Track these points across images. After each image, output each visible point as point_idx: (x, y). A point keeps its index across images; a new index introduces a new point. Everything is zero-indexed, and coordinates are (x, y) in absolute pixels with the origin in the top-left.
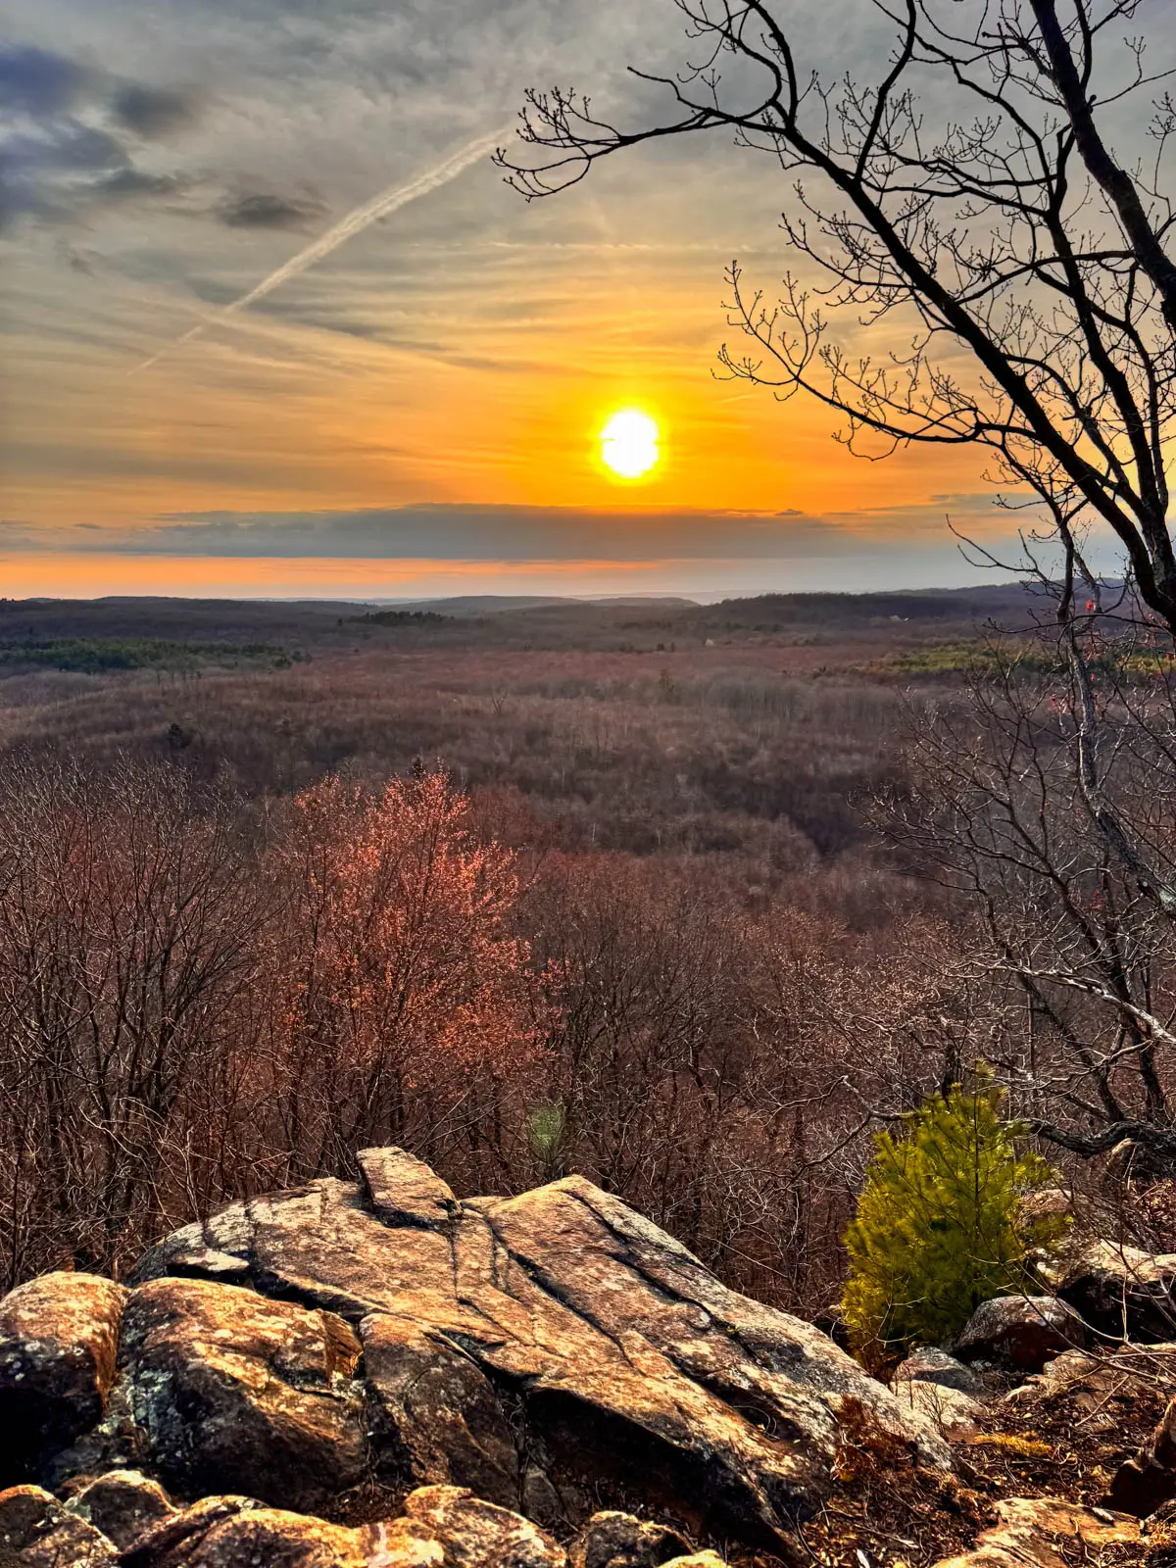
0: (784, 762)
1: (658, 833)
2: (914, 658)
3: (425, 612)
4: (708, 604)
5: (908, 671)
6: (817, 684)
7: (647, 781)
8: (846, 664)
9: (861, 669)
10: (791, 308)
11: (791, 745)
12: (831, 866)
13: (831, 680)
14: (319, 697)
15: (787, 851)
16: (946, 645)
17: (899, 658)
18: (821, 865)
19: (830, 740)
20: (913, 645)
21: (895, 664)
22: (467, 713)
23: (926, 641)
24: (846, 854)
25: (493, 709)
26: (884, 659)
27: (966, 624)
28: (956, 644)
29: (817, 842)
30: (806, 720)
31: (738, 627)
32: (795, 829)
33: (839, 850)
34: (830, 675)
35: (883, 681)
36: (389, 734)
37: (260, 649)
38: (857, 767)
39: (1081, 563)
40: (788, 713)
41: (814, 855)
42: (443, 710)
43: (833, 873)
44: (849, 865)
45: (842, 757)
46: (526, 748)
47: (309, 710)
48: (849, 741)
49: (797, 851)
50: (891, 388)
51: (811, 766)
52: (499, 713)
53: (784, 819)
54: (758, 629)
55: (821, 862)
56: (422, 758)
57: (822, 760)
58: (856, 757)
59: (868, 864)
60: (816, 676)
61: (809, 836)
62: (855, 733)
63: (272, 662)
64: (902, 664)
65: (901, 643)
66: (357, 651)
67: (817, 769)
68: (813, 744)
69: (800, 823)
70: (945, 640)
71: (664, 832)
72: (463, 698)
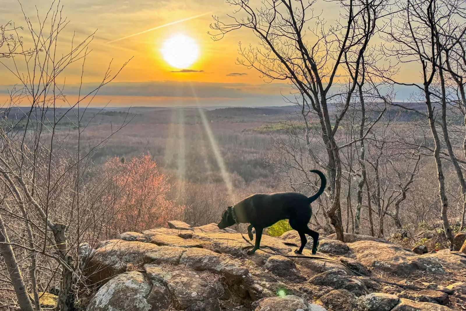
0: (235, 156)
1: (199, 177)
2: (270, 126)
3: (122, 112)
4: (211, 110)
5: (268, 130)
6: (243, 133)
7: (195, 163)
8: (251, 128)
9: (255, 129)
10: (251, 51)
11: (237, 151)
12: (249, 185)
13: (247, 132)
14: (89, 138)
15: (237, 182)
16: (278, 123)
17: (266, 126)
18: (246, 185)
19: (247, 150)
20: (269, 123)
21: (265, 128)
22: (138, 143)
23: (273, 121)
24: (253, 182)
25: (146, 142)
26: (262, 127)
27: (283, 116)
28: (280, 122)
29: (245, 179)
30: (240, 144)
31: (220, 117)
32: (239, 176)
33: (251, 181)
34: (247, 131)
35: (261, 133)
36: (113, 149)
37: (68, 124)
38: (255, 157)
39: (306, 102)
40: (235, 142)
41: (244, 183)
42: (130, 142)
43: (250, 187)
44: (254, 185)
45: (251, 155)
46: (157, 153)
47: (86, 142)
48: (253, 150)
49: (239, 182)
50: (269, 66)
51: (242, 157)
52: (148, 143)
53: (235, 172)
54: (226, 117)
55: (246, 184)
56: (124, 157)
57: (245, 156)
58: (255, 155)
59: (259, 184)
60: (243, 131)
61: (243, 177)
62: (254, 148)
63: (72, 127)
64: (266, 128)
65: (266, 122)
66: (100, 124)
67: (244, 158)
68: (243, 151)
69: (240, 174)
70: (278, 121)
71: (201, 177)
72: (136, 138)
